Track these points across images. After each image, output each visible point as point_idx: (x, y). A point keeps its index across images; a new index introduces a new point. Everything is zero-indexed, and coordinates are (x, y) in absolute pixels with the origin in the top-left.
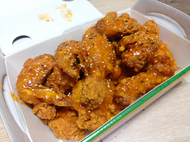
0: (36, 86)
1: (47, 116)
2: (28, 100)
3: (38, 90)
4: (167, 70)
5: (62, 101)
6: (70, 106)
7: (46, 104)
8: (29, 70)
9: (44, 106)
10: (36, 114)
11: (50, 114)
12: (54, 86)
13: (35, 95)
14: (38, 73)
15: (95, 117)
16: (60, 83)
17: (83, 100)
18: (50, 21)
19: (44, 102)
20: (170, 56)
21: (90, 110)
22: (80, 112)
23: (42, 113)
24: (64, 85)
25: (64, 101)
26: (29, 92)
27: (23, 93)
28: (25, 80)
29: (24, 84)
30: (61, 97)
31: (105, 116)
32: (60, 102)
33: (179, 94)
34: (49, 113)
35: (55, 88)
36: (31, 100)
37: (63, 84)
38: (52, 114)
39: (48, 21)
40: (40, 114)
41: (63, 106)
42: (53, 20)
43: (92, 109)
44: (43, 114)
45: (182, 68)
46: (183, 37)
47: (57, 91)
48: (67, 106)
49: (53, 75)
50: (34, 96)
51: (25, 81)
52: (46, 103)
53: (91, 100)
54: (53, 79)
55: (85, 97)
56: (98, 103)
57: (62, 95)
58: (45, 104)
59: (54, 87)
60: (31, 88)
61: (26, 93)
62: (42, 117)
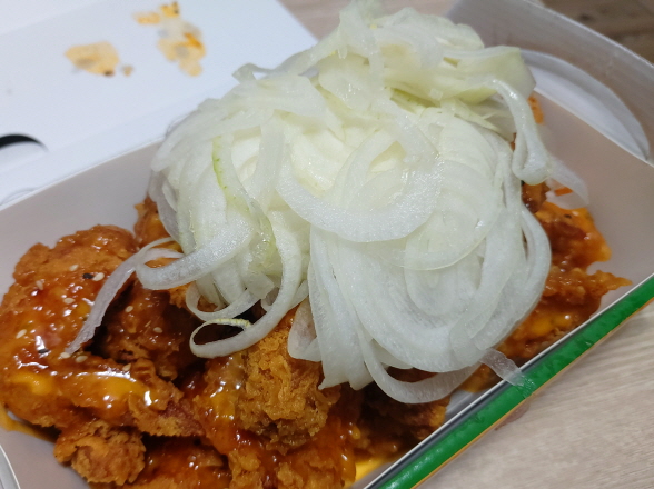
0: (64, 360)
1: (109, 474)
2: (35, 413)
3: (75, 373)
4: (574, 288)
5: (167, 416)
6: (200, 433)
7: (106, 426)
8: (35, 293)
9: (97, 433)
10: (67, 464)
11: (123, 464)
12: (136, 356)
13: (60, 393)
14: (69, 306)
15: (295, 482)
16: (160, 345)
17: (249, 422)
18: (119, 75)
19: (98, 419)
20: (585, 226)
21: (277, 453)
22: (235, 461)
23: (91, 462)
24: (175, 353)
25: (176, 416)
26: (38, 385)
27: (12, 386)
28: (21, 334)
29: (17, 350)
30: (164, 398)
31: (332, 471)
32: (162, 420)
33: (613, 366)
34: (118, 460)
35: (141, 364)
36: (46, 414)
37: (170, 347)
38: (128, 464)
39: (108, 73)
40: (84, 466)
41: (172, 433)
42: (128, 71)
43: (283, 451)
44: (95, 465)
45: (629, 283)
46: (638, 149)
47: (148, 376)
48: (188, 434)
49: (132, 312)
50: (58, 398)
51: (22, 338)
52: (107, 421)
53: (280, 420)
54: (133, 331)
55: (257, 409)
56: (306, 429)
57: (165, 392)
58: (102, 427)
59: (135, 361)
60: (44, 367)
61: (25, 387)
62: (92, 475)
